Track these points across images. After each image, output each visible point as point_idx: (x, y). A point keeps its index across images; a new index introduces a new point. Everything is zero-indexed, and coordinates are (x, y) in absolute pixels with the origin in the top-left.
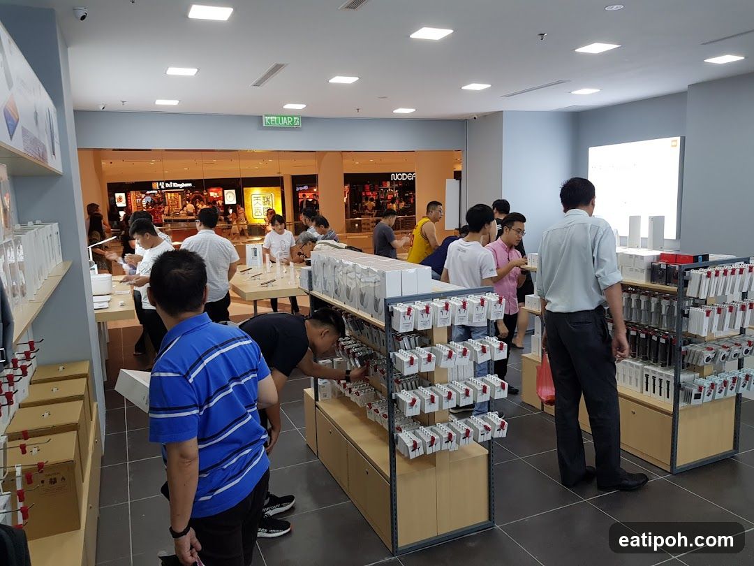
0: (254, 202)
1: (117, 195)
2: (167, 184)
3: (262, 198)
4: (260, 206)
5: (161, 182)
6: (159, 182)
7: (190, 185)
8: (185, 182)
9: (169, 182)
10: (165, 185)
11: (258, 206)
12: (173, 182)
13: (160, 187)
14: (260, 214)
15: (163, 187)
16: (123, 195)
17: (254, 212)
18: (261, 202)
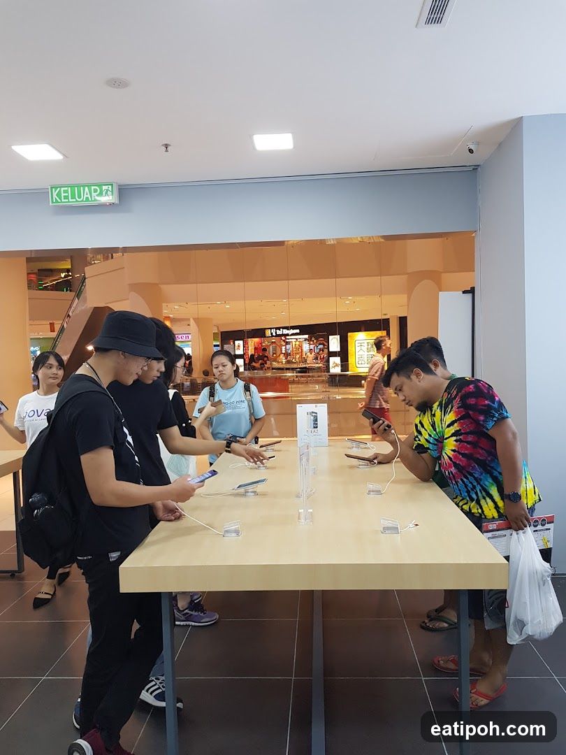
0: (358, 349)
1: (237, 342)
2: (278, 331)
3: (366, 344)
4: (364, 353)
5: (273, 328)
6: (271, 329)
7: (298, 331)
8: (293, 328)
9: (279, 328)
10: (276, 332)
11: (361, 353)
12: (284, 328)
13: (272, 334)
14: (363, 362)
15: (274, 334)
16: (241, 342)
17: (357, 360)
18: (365, 348)
